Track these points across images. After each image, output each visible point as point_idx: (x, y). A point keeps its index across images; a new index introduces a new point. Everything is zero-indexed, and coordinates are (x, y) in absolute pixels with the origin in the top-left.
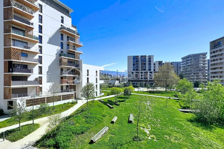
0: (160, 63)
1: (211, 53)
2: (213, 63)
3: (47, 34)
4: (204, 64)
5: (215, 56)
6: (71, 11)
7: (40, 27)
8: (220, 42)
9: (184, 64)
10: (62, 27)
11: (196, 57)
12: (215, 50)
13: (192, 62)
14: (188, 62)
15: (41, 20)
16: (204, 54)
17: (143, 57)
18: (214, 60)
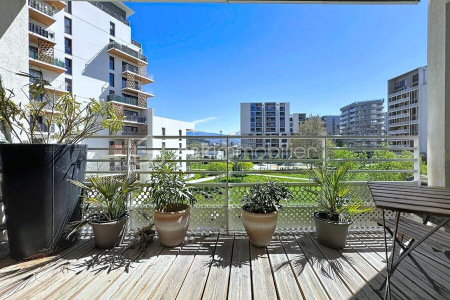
0: (302, 117)
1: (390, 100)
2: (393, 118)
3: (83, 56)
4: (379, 120)
5: (397, 106)
6: (130, 13)
7: (69, 43)
8: (404, 80)
9: (345, 120)
10: (112, 45)
11: (366, 107)
12: (396, 95)
13: (358, 116)
14: (351, 116)
15: (69, 28)
16: (379, 103)
17: (271, 106)
18: (394, 114)
